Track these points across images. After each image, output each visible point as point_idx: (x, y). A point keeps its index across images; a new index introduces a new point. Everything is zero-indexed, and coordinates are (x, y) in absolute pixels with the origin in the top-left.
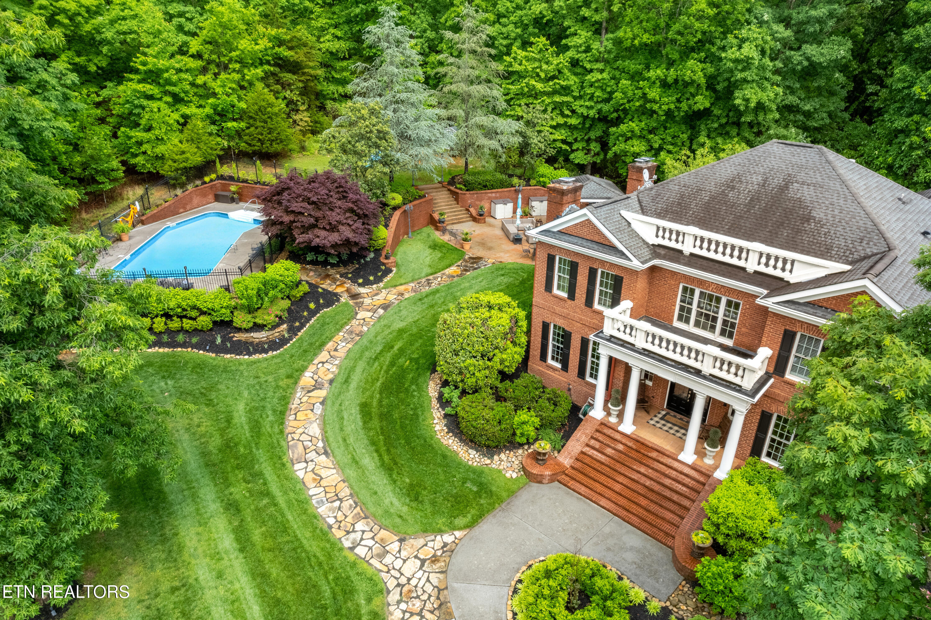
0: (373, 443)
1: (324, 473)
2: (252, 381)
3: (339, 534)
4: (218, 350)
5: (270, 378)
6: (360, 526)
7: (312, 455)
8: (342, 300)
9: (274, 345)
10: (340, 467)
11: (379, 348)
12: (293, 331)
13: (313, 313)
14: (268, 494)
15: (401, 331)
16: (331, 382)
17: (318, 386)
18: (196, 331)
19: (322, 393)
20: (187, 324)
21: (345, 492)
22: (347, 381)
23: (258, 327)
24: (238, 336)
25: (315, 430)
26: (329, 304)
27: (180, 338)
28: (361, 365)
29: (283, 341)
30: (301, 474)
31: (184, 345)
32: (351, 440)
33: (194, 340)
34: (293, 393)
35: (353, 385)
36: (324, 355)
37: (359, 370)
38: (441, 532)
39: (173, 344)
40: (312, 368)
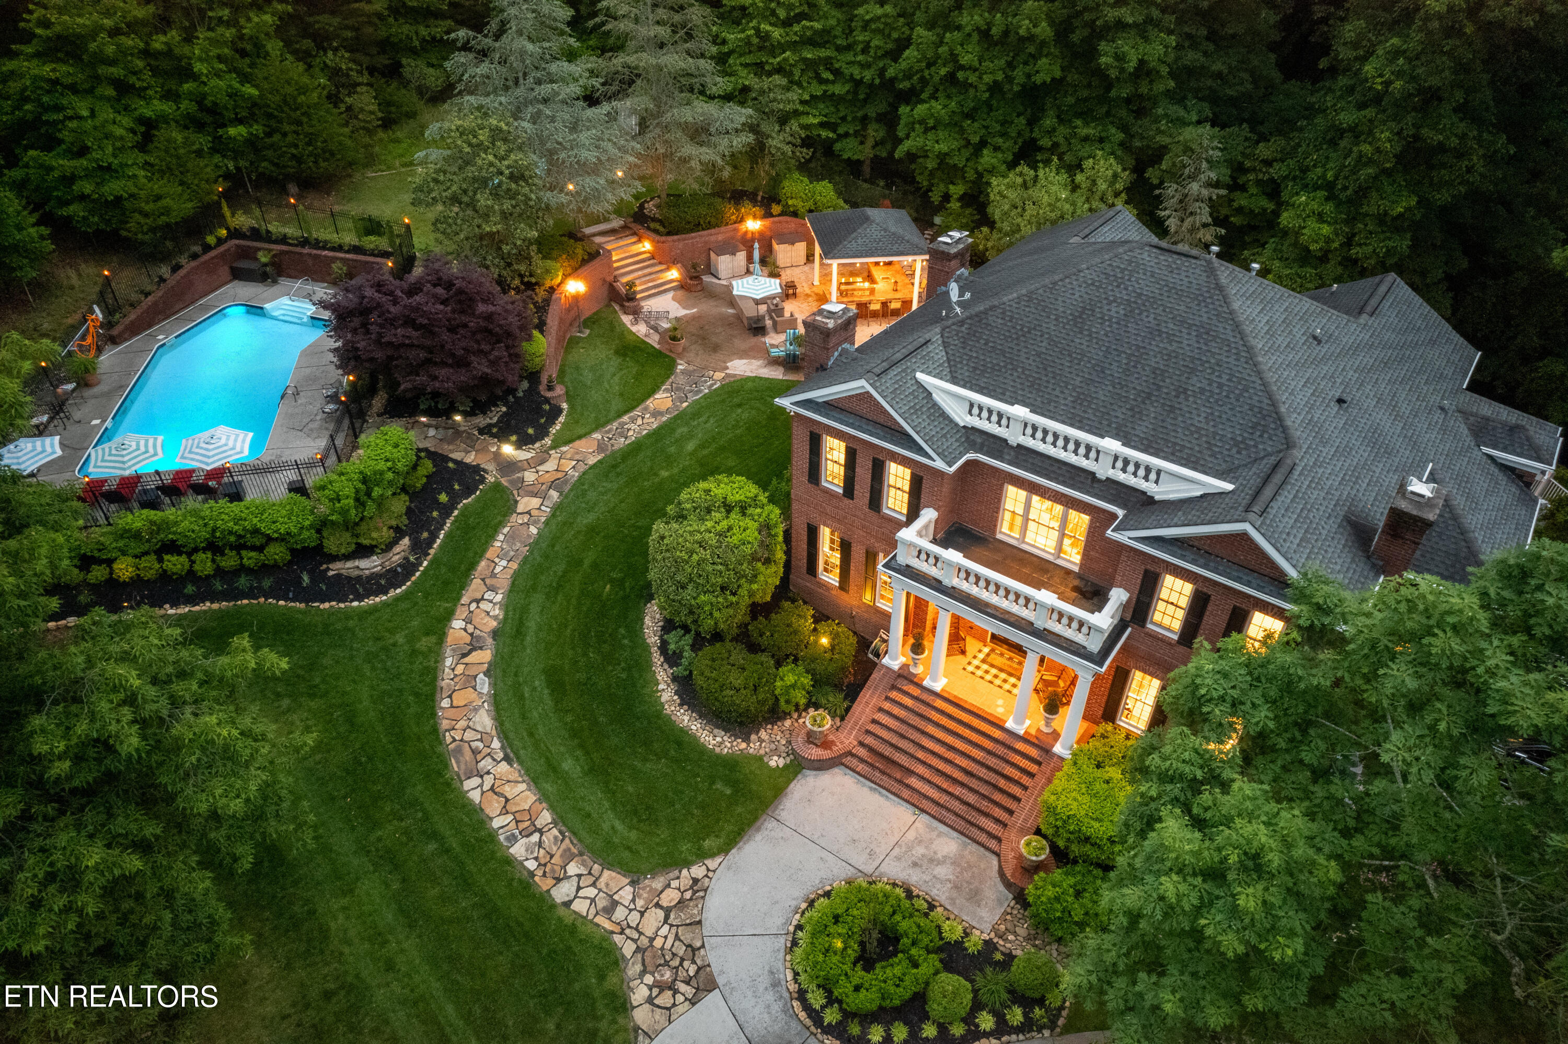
0: (574, 733)
1: (509, 791)
2: (371, 646)
3: (544, 884)
4: (307, 596)
5: (400, 638)
6: (573, 869)
7: (486, 764)
8: (490, 479)
9: (394, 577)
10: (534, 780)
11: (560, 568)
12: (420, 548)
13: (446, 511)
14: (434, 835)
15: (592, 530)
16: (495, 634)
17: (475, 645)
18: (265, 569)
19: (484, 656)
20: (250, 558)
21: (546, 817)
22: (519, 633)
23: (364, 551)
24: (335, 568)
25: (484, 720)
26: (469, 490)
27: (243, 582)
28: (538, 599)
29: (408, 568)
30: (475, 796)
31: (251, 594)
32: (541, 731)
33: (267, 583)
34: (440, 659)
35: (529, 639)
36: (475, 587)
37: (535, 609)
38: (688, 864)
39: (232, 594)
40: (461, 612)
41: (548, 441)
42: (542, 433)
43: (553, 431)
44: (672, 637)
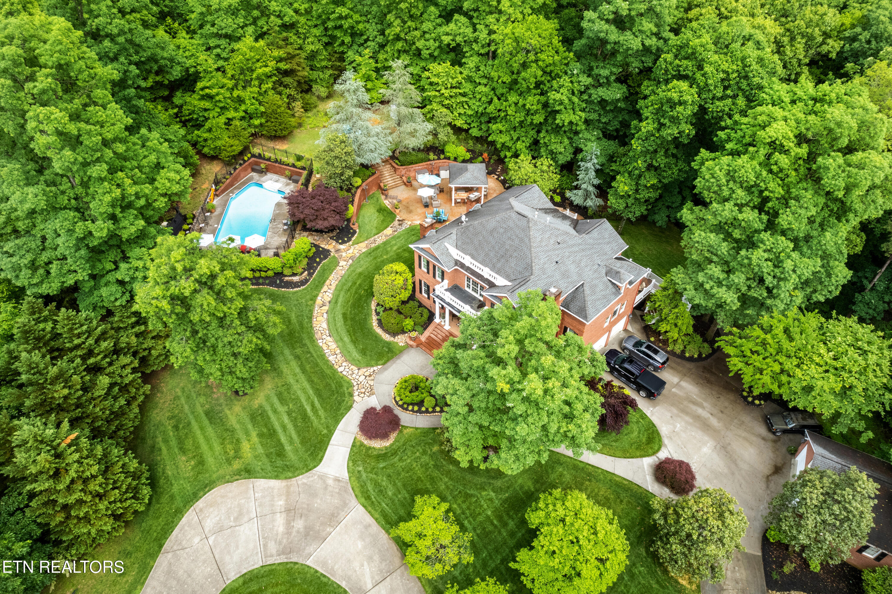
0: (348, 331)
1: (330, 344)
2: (296, 303)
3: (336, 367)
4: (279, 286)
5: (303, 301)
6: (344, 364)
7: (324, 337)
8: (332, 254)
9: (303, 283)
10: (336, 341)
11: (350, 284)
12: (310, 275)
13: (318, 264)
14: (309, 352)
15: (360, 274)
16: (330, 302)
17: (323, 305)
18: (267, 278)
19: (326, 308)
20: (263, 274)
21: (338, 351)
22: (336, 302)
23: (294, 275)
24: (286, 279)
25: (325, 325)
26: (325, 258)
27: (261, 281)
28: (342, 294)
29: (306, 281)
30: (321, 344)
31: (263, 284)
32: (339, 330)
33: (267, 282)
34: (314, 308)
35: (339, 304)
36: (325, 288)
37: (341, 296)
38: (373, 366)
39: (257, 284)
40: (321, 295)
41: (351, 243)
42: (349, 240)
43: (353, 239)
44: (378, 308)
